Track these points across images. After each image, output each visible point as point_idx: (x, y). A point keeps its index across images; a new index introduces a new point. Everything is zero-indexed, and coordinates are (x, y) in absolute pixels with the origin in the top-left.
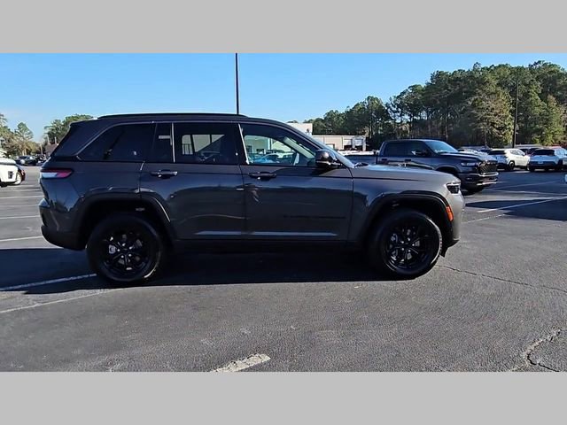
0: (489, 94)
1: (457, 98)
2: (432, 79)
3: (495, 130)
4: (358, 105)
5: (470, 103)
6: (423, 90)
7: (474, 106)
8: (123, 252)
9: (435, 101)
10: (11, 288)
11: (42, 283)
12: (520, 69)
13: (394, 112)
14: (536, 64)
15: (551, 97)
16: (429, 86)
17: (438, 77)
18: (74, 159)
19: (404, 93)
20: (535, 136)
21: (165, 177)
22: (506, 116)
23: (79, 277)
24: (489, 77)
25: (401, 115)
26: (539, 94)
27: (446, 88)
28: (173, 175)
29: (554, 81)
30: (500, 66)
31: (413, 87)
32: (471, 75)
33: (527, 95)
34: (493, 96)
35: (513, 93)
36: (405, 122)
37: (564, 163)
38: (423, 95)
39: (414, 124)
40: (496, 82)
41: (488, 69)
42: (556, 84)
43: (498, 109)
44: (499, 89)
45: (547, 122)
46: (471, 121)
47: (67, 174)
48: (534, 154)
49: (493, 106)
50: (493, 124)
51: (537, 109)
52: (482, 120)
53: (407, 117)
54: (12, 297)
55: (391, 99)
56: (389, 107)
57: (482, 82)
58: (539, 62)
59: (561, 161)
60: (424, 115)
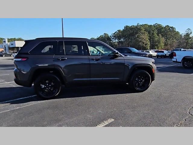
0: (142, 33)
1: (132, 35)
2: (124, 28)
3: (144, 45)
4: (101, 36)
5: (137, 36)
6: (122, 32)
7: (138, 37)
8: (47, 87)
9: (126, 35)
10: (3, 102)
11: (15, 100)
12: (151, 26)
13: (113, 39)
14: (155, 24)
15: (160, 35)
16: (124, 30)
17: (126, 27)
18: (27, 54)
19: (116, 32)
20: (156, 47)
21: (62, 60)
22: (148, 40)
23: (28, 97)
24: (142, 28)
25: (115, 40)
26: (157, 34)
27: (129, 31)
28: (65, 59)
29: (160, 29)
30: (145, 24)
31: (119, 31)
32: (136, 27)
33: (153, 34)
34: (143, 34)
35: (149, 33)
36: (116, 42)
37: (167, 55)
38: (122, 33)
39: (119, 42)
40: (144, 30)
41: (142, 25)
42: (161, 31)
43: (145, 38)
44: (145, 32)
45: (159, 42)
46: (137, 42)
47: (26, 59)
48: (158, 52)
49: (144, 37)
50: (143, 43)
51: (156, 38)
52: (140, 42)
53: (117, 40)
54: (6, 106)
55: (111, 34)
56: (111, 37)
57: (140, 29)
58: (156, 24)
59: (166, 54)
60: (122, 40)
